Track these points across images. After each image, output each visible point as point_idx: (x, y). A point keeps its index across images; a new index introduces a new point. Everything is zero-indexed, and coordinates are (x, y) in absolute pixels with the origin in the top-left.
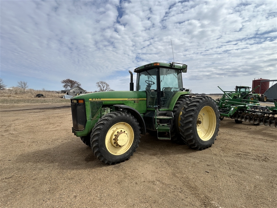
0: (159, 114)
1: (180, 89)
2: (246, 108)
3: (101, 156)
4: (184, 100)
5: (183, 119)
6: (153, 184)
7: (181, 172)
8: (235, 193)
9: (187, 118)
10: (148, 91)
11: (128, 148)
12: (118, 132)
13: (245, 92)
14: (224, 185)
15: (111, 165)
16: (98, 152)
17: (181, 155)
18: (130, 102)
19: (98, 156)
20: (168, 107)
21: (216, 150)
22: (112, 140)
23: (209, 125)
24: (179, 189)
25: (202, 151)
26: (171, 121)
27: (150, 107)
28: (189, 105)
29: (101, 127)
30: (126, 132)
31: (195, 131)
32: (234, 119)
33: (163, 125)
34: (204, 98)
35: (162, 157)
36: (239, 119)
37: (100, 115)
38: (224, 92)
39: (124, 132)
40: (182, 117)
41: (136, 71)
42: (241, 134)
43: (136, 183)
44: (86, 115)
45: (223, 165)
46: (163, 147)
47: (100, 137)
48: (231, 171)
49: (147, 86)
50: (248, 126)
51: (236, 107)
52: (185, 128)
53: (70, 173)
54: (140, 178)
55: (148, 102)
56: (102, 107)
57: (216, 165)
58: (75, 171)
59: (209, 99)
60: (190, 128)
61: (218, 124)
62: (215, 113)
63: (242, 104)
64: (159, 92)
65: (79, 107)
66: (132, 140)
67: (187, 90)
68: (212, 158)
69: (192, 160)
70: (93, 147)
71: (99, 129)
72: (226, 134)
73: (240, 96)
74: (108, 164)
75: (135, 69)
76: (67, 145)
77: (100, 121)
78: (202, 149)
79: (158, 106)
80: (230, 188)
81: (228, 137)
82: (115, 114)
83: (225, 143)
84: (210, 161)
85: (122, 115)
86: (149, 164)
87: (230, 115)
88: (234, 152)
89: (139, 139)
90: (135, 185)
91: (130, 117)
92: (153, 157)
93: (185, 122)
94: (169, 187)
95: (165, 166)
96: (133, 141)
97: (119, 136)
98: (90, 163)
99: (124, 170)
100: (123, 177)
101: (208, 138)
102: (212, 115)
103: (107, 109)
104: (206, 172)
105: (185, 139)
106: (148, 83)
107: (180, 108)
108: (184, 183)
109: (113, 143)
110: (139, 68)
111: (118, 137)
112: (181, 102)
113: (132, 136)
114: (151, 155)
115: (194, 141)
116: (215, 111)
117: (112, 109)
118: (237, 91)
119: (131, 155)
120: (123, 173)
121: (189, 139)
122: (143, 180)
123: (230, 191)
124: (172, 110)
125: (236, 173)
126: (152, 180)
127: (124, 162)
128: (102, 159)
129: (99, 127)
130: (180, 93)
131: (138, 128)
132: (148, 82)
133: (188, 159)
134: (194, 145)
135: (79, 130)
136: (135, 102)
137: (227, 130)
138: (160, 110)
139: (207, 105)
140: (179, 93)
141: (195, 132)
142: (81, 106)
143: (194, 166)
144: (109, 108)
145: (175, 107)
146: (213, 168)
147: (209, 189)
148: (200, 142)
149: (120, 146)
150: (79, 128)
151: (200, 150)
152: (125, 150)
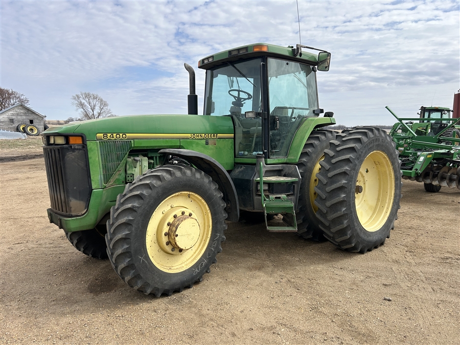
0: (266, 172)
1: (314, 111)
2: (451, 156)
3: (137, 277)
4: (323, 137)
5: (325, 181)
6: (274, 333)
7: (329, 303)
8: (453, 338)
9: (333, 179)
10: (236, 115)
11: (197, 256)
12: (175, 217)
13: (442, 119)
14: (428, 324)
15: (159, 298)
16: (130, 266)
17: (321, 266)
18: (197, 144)
19: (127, 278)
20: (287, 154)
21: (397, 251)
22: (161, 235)
23: (379, 195)
24: (334, 339)
25: (366, 254)
26: (294, 186)
27: (243, 155)
28: (338, 149)
29: (136, 204)
30: (194, 216)
31: (352, 209)
32: (423, 183)
33: (276, 198)
34: (370, 133)
35: (279, 273)
36: (435, 183)
37: (123, 175)
38: (400, 120)
39: (190, 215)
40: (322, 178)
41: (203, 65)
42: (442, 215)
43: (234, 335)
44: (89, 177)
45: (418, 283)
46: (273, 250)
47: (133, 229)
48: (438, 295)
49: (233, 103)
50: (454, 198)
51: (429, 154)
52: (328, 204)
53: (58, 325)
54: (238, 322)
55: (238, 142)
56: (129, 155)
57: (402, 285)
58: (69, 319)
59: (381, 135)
60: (342, 203)
61: (398, 191)
62: (393, 168)
63: (442, 148)
64: (265, 119)
65: (70, 156)
66: (207, 234)
67: (329, 115)
68: (391, 269)
69: (349, 277)
70: (115, 256)
71: (131, 210)
72: (410, 217)
73: (429, 130)
74: (153, 296)
75: (203, 60)
76: (28, 257)
77: (131, 191)
78: (366, 250)
79: (264, 153)
80: (443, 330)
81: (415, 222)
82: (168, 172)
83: (412, 236)
84: (387, 277)
85: (184, 174)
86: (251, 289)
87: (417, 174)
88: (434, 255)
89: (222, 232)
90: (230, 338)
91: (203, 179)
92: (258, 273)
93: (328, 189)
94: (312, 337)
95: (290, 290)
96: (209, 236)
97: (178, 225)
98: (103, 296)
99: (195, 307)
100: (197, 323)
101: (377, 226)
102: (385, 172)
103: (141, 161)
104: (385, 299)
105: (329, 228)
106: (235, 97)
107: (314, 156)
108: (341, 325)
109: (165, 244)
110: (212, 57)
111: (177, 228)
112: (316, 142)
113: (206, 224)
114: (250, 269)
115: (349, 232)
116: (393, 164)
117: (152, 161)
118: (424, 117)
119: (207, 272)
120: (196, 314)
121: (339, 227)
122: (246, 326)
123: (443, 336)
124: (297, 161)
125: (450, 298)
126: (269, 325)
127: (191, 289)
128: (140, 284)
129: (129, 205)
130: (314, 120)
131: (220, 206)
132: (235, 94)
133: (338, 273)
134: (348, 241)
135: (73, 214)
136: (207, 143)
137: (411, 207)
138: (268, 162)
139: (377, 150)
140: (312, 120)
141: (351, 213)
142: (77, 151)
143: (355, 287)
144: (146, 158)
145: (304, 154)
146: (397, 291)
147: (400, 336)
148: (362, 235)
149: (181, 250)
150: (72, 209)
151: (362, 252)
152: (190, 260)
